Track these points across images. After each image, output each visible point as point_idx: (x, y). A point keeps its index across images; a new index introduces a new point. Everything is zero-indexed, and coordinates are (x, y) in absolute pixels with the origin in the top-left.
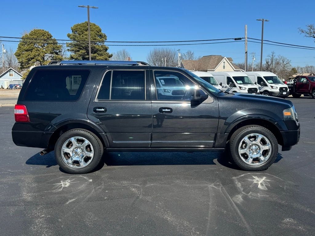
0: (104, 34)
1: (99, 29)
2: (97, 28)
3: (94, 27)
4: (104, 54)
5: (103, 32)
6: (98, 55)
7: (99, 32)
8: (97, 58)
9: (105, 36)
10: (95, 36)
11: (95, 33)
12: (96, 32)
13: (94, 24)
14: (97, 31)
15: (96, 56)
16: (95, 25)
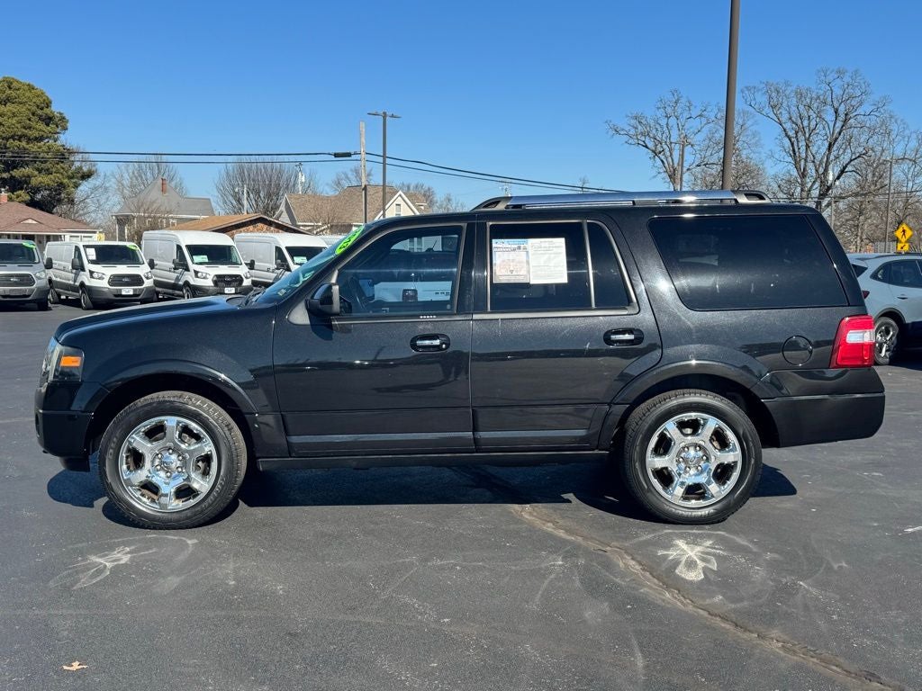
0: (61, 114)
1: (44, 100)
2: (38, 96)
3: (28, 94)
4: (54, 170)
5: (56, 109)
6: (36, 173)
7: (42, 109)
8: (34, 182)
9: (64, 118)
10: (30, 120)
11: (29, 110)
12: (34, 108)
13: (29, 85)
14: (38, 106)
15: (29, 176)
16: (31, 88)
